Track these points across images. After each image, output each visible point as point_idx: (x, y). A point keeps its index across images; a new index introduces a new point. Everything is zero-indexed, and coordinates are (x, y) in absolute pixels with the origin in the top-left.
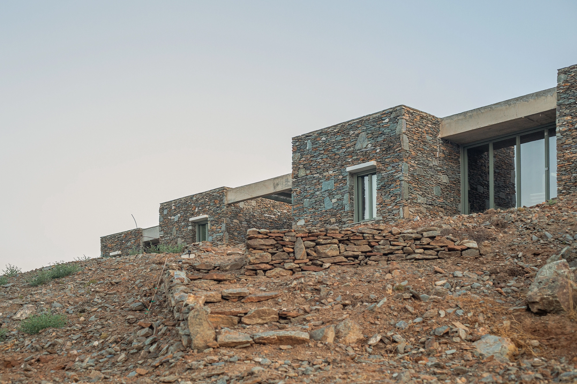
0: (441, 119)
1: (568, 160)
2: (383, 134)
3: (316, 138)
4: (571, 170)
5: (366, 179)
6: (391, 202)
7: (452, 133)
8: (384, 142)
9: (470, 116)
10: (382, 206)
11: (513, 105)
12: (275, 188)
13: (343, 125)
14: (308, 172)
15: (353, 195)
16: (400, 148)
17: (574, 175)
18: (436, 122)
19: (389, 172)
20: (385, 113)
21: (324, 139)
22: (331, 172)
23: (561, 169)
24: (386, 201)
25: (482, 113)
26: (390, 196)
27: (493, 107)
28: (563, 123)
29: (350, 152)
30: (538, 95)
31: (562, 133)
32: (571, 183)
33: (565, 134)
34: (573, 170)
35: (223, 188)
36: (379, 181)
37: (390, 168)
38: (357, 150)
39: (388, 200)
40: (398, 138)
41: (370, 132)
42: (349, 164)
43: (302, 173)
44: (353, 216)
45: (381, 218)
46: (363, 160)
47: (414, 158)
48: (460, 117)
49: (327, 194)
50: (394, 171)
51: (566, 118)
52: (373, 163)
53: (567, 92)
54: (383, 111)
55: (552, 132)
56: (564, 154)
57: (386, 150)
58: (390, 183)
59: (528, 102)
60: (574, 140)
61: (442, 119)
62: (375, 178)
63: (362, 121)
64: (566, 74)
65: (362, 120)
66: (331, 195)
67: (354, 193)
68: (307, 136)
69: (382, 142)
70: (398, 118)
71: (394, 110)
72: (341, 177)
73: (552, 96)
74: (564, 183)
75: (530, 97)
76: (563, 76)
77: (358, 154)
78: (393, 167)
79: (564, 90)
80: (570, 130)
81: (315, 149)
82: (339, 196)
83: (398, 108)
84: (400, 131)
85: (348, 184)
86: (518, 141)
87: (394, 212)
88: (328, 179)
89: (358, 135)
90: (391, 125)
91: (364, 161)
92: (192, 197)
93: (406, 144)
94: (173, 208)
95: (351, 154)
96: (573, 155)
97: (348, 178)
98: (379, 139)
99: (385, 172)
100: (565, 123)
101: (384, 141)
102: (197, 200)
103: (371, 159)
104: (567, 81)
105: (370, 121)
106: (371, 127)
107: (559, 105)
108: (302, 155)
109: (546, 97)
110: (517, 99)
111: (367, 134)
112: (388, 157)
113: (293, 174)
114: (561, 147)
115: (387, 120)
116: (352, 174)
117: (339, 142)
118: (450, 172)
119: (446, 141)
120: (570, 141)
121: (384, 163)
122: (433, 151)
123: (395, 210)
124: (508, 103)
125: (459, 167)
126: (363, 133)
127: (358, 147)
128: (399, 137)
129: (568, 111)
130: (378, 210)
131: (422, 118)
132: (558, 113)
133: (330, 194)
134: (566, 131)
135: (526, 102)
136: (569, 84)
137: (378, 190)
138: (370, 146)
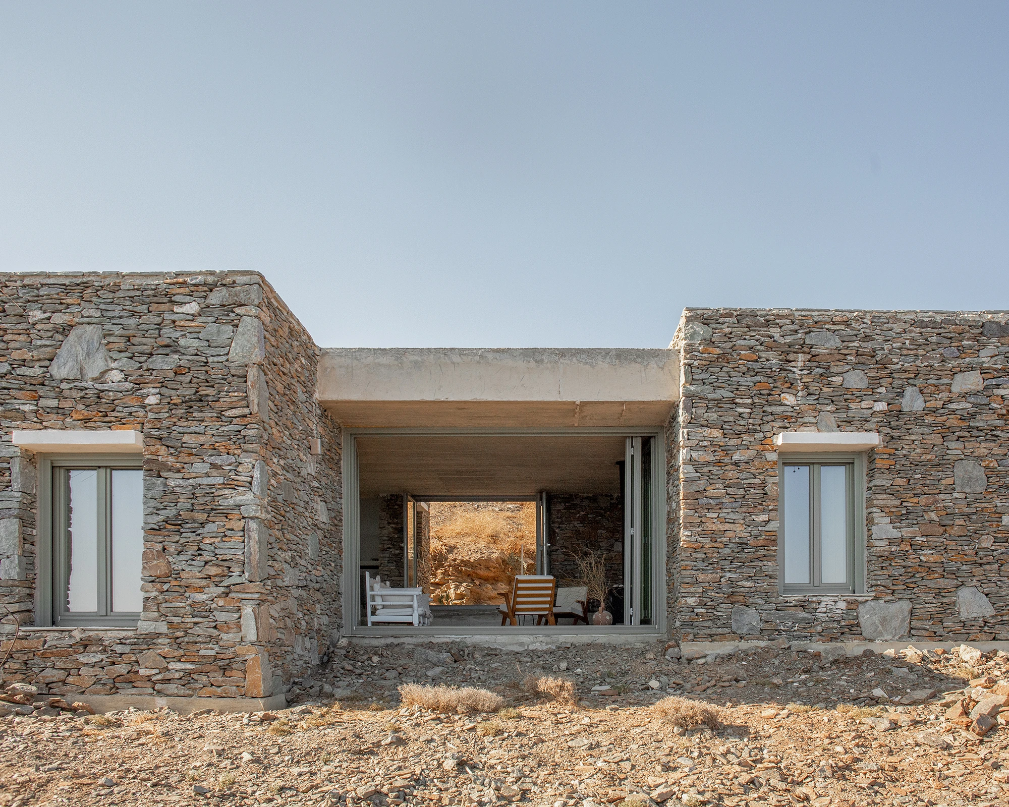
0: (321, 349)
1: (714, 536)
2: (172, 347)
4: (722, 562)
6: (204, 582)
7: (355, 395)
8: (180, 378)
9: (416, 362)
10: (166, 587)
11: (549, 365)
15: (32, 525)
16: (246, 411)
17: (728, 575)
18: (313, 354)
19: (198, 481)
20: (185, 283)
23: (694, 555)
24: (183, 575)
25: (453, 363)
26: (198, 562)
27: (490, 356)
28: (701, 443)
29: (28, 380)
30: (623, 356)
32: (721, 595)
33: (706, 469)
34: (728, 562)
36: (153, 503)
37: (200, 467)
38: (62, 381)
39: (192, 573)
40: (238, 375)
41: (117, 330)
42: (24, 419)
44: (31, 595)
45: (163, 628)
46: (87, 420)
48: (383, 360)
50: (220, 480)
51: (706, 432)
53: (711, 369)
54: (178, 275)
56: (704, 520)
57: (188, 404)
58: (202, 517)
59: (593, 367)
60: (730, 491)
61: (325, 353)
64: (708, 325)
65: (86, 285)
67: (37, 518)
69: (171, 375)
70: (237, 310)
71: (222, 280)
73: (662, 369)
74: (701, 590)
75: (600, 357)
76: (700, 329)
77: (67, 393)
78: (214, 466)
79: (704, 362)
80: (719, 463)
83: (240, 279)
84: (248, 355)
85: (16, 486)
87: (222, 617)
89: (65, 330)
90: (209, 327)
91: (89, 424)
96: (727, 526)
97: (16, 468)
99: (180, 475)
100: (705, 443)
101: (176, 373)
103: (121, 422)
104: (713, 343)
105: (120, 294)
106: (124, 314)
107: (688, 396)
109: (646, 367)
110: (562, 353)
111: (105, 336)
112: (193, 429)
115: (192, 307)
116: (34, 456)
119: (326, 410)
120: (718, 490)
121: (176, 448)
122: (308, 433)
123: (222, 609)
124: (533, 355)
126: (89, 328)
127: (61, 370)
128: (240, 372)
129: (715, 416)
130: (146, 599)
132: (683, 417)
134: (708, 463)
135: (587, 367)
136: (718, 351)
137: (152, 531)
138: (116, 376)
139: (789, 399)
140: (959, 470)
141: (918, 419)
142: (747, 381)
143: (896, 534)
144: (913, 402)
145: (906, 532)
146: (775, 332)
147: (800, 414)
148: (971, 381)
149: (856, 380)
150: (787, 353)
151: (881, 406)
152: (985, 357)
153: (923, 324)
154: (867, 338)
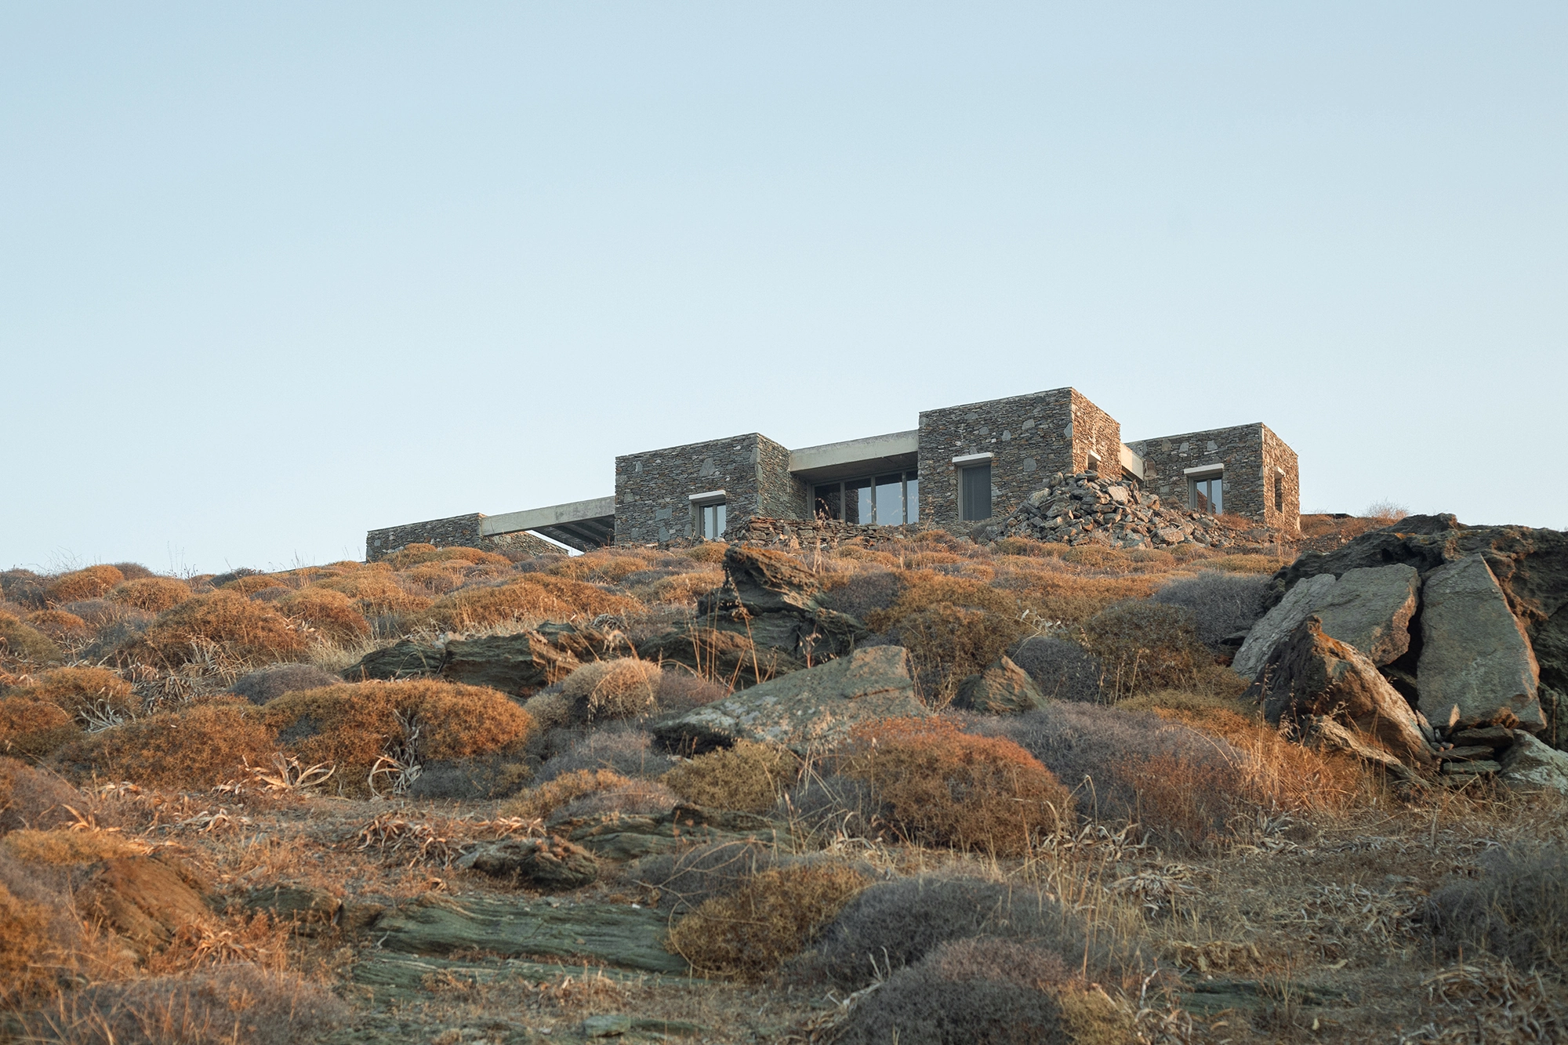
1: (931, 504)
2: (734, 461)
3: (648, 459)
5: (708, 512)
7: (802, 467)
9: (824, 451)
11: (872, 444)
12: (557, 518)
13: (684, 448)
14: (637, 498)
16: (754, 479)
18: (786, 454)
19: (742, 503)
21: (658, 461)
22: (668, 500)
25: (837, 449)
28: (926, 467)
29: (692, 478)
30: (899, 435)
31: (924, 476)
33: (928, 477)
35: (477, 515)
36: (728, 514)
37: (742, 499)
38: (702, 477)
40: (752, 467)
41: (717, 458)
42: (692, 491)
43: (629, 498)
47: (767, 491)
48: (813, 451)
49: (662, 524)
50: (747, 502)
51: (929, 461)
52: (722, 492)
53: (929, 436)
55: (913, 475)
56: (926, 499)
57: (738, 479)
58: (742, 515)
59: (888, 442)
60: (937, 484)
61: (792, 452)
62: (722, 510)
63: (707, 446)
64: (928, 417)
66: (668, 524)
68: (637, 457)
69: (733, 470)
70: (751, 446)
71: (747, 437)
72: (681, 505)
73: (913, 438)
75: (890, 437)
76: (924, 419)
77: (703, 481)
78: (746, 498)
79: (926, 433)
80: (933, 473)
81: (648, 473)
82: (679, 527)
83: (751, 436)
84: (755, 460)
85: (689, 513)
86: (873, 482)
88: (664, 507)
89: (702, 461)
90: (745, 454)
91: (710, 490)
92: (424, 524)
93: (760, 476)
94: (391, 538)
95: (694, 481)
96: (936, 499)
97: (690, 507)
98: (729, 467)
99: (736, 503)
100: (928, 466)
101: (735, 470)
102: (432, 529)
103: (719, 488)
104: (929, 425)
106: (718, 452)
107: (921, 448)
108: (629, 479)
109: (907, 438)
110: (876, 438)
111: (714, 460)
112: (740, 487)
113: (617, 498)
114: (923, 491)
115: (739, 447)
116: (695, 503)
117: (678, 466)
118: (798, 511)
119: (794, 474)
120: (933, 485)
121: (735, 494)
122: (783, 485)
124: (865, 441)
125: (806, 506)
126: (709, 459)
127: (703, 473)
129: (931, 454)
131: (774, 448)
132: (919, 457)
133: (666, 524)
134: (929, 474)
135: (885, 443)
136: (931, 428)
137: (728, 522)
138: (717, 473)
139: (959, 443)
140: (1025, 462)
141: (1009, 443)
142: (942, 439)
143: (1000, 493)
144: (1007, 436)
145: (1004, 492)
146: (953, 416)
147: (963, 448)
148: (1030, 424)
149: (984, 431)
150: (957, 424)
151: (994, 440)
152: (1035, 412)
153: (1011, 403)
154: (989, 412)
